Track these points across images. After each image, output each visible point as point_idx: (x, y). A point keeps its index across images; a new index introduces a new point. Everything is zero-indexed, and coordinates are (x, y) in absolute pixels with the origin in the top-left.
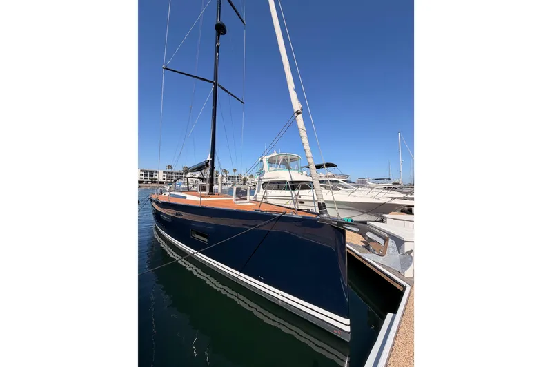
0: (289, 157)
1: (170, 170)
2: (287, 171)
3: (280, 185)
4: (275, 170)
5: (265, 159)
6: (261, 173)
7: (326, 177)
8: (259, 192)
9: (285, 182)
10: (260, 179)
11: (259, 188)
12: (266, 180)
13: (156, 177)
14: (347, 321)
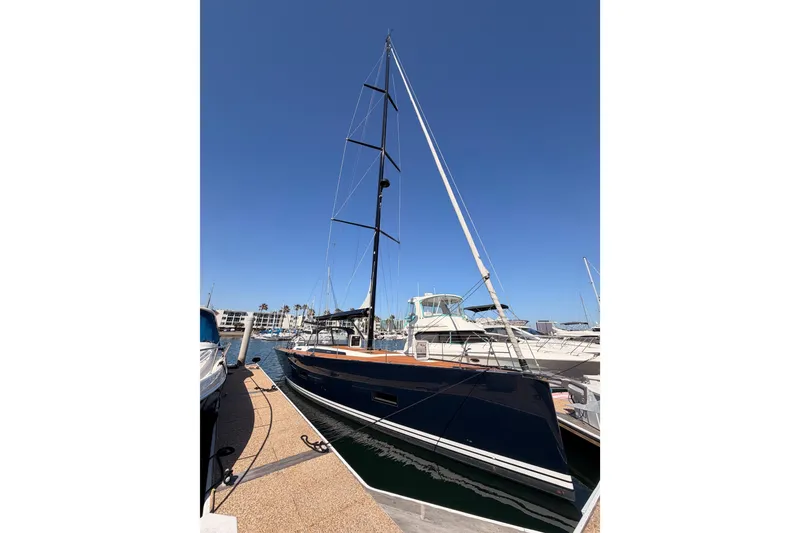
0: (449, 299)
1: (264, 312)
2: (448, 317)
3: (441, 336)
4: (432, 316)
5: (418, 300)
6: (412, 318)
7: (496, 323)
8: (410, 345)
9: (447, 332)
10: (411, 328)
11: (410, 340)
12: (420, 330)
13: (242, 322)
14: (569, 478)
